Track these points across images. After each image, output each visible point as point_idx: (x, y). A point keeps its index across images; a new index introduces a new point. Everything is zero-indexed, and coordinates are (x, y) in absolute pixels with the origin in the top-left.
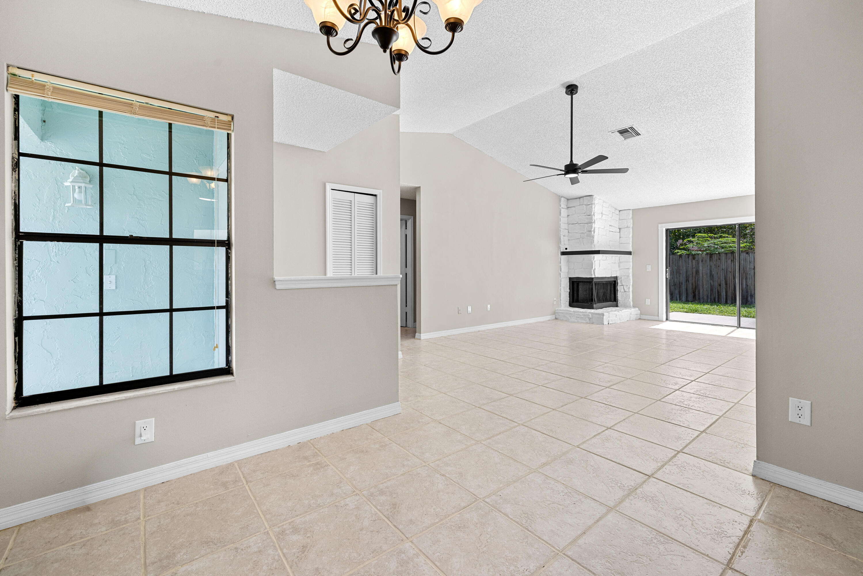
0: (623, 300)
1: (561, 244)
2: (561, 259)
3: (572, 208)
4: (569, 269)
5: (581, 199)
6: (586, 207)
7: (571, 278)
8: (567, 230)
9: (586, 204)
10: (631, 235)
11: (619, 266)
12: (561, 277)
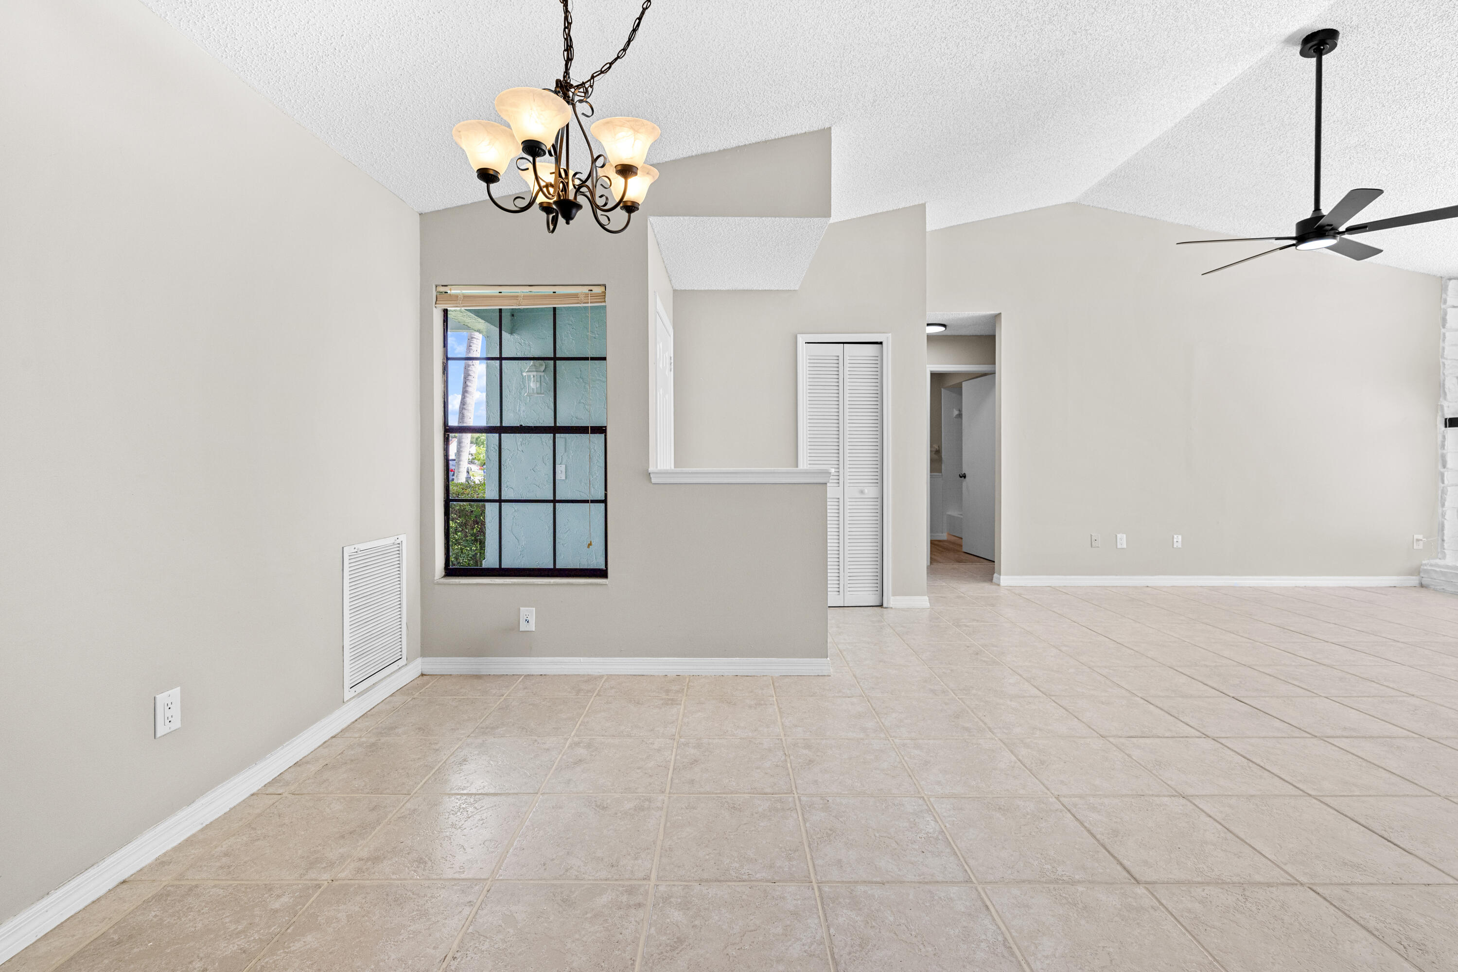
1: (1445, 399)
2: (1444, 437)
12: (1446, 482)
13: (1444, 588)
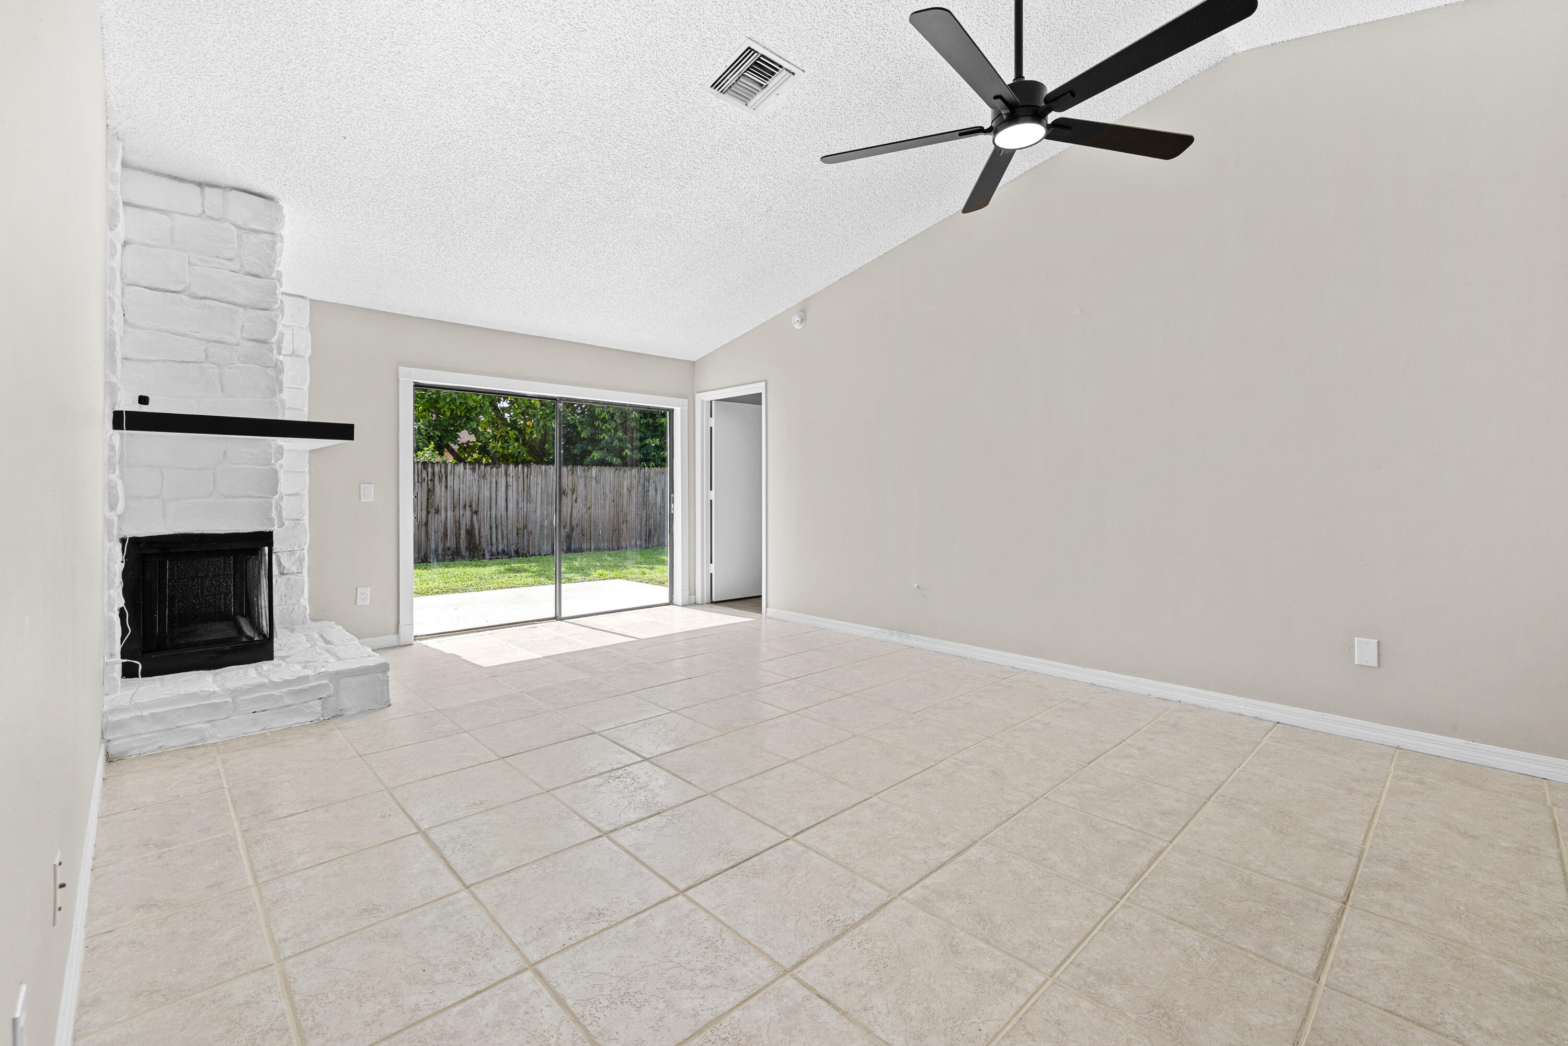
1: (115, 373)
2: (111, 448)
3: (148, 213)
4: (127, 497)
5: (207, 189)
6: (239, 237)
7: (130, 540)
8: (122, 312)
9: (240, 223)
10: (306, 387)
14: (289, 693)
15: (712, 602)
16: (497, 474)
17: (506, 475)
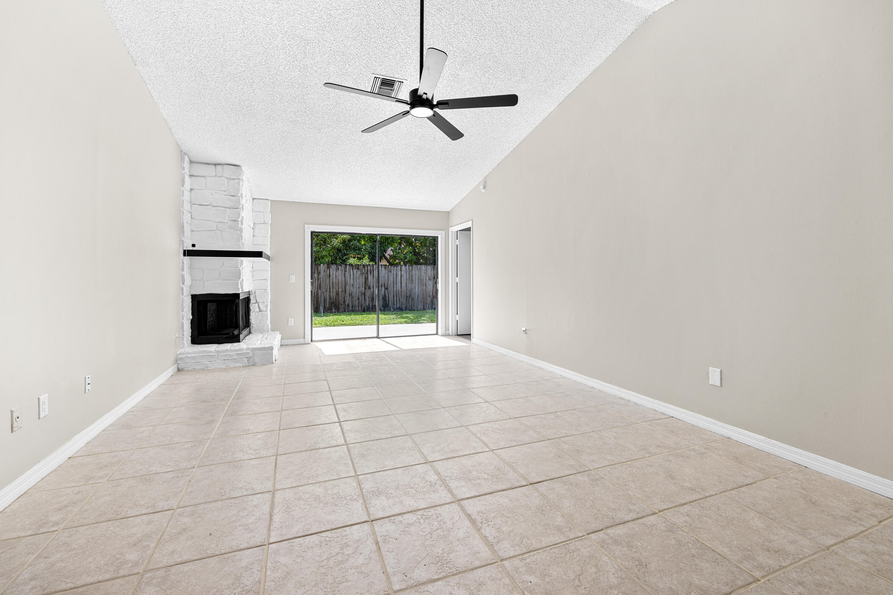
0: (258, 322)
1: (184, 236)
2: (183, 263)
3: (199, 178)
4: (192, 280)
5: (217, 166)
6: (228, 182)
7: (195, 295)
8: (190, 215)
9: (228, 177)
10: (269, 235)
11: (253, 276)
12: (184, 294)
13: (194, 367)
14: (236, 354)
15: (458, 335)
16: (397, 270)
17: (401, 270)
